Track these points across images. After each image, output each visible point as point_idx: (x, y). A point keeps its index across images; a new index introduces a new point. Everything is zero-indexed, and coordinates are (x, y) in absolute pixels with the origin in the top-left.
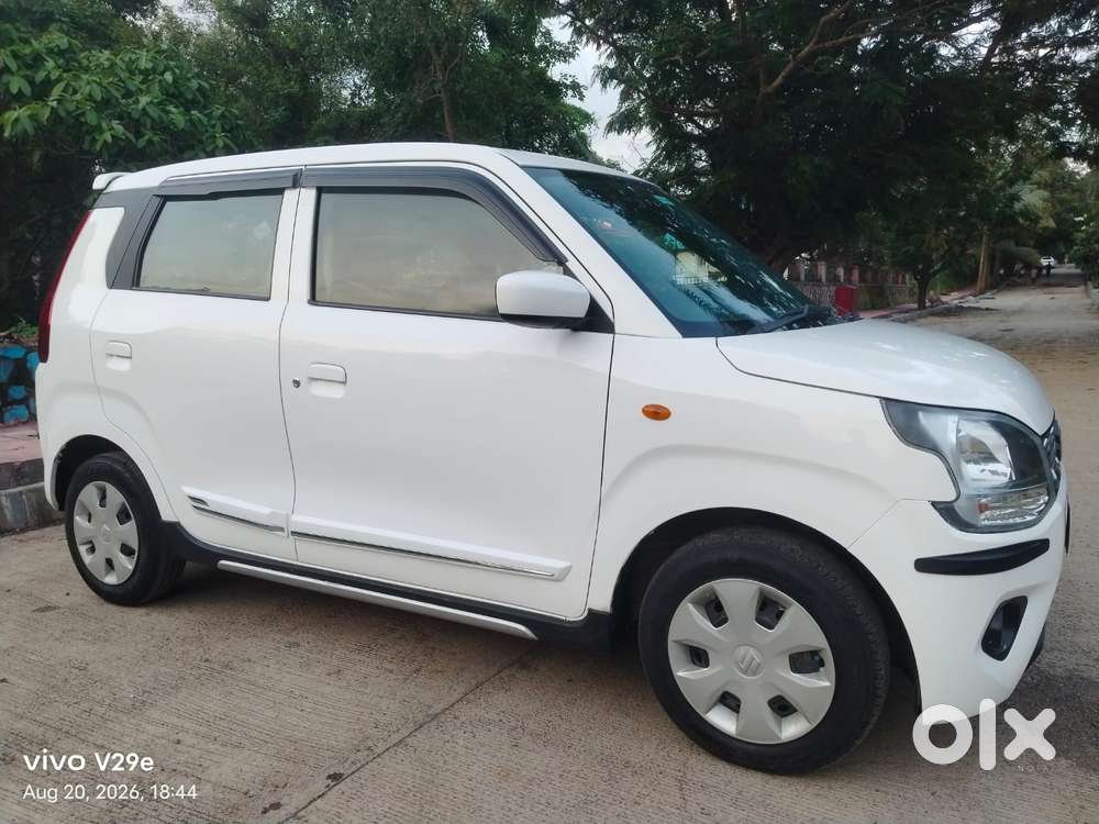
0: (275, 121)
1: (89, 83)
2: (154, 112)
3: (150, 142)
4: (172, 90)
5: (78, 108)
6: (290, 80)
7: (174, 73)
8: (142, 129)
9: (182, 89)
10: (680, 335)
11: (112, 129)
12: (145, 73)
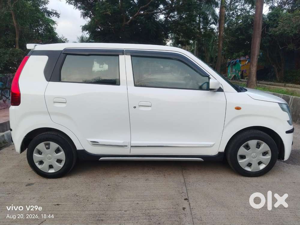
10: (237, 92)
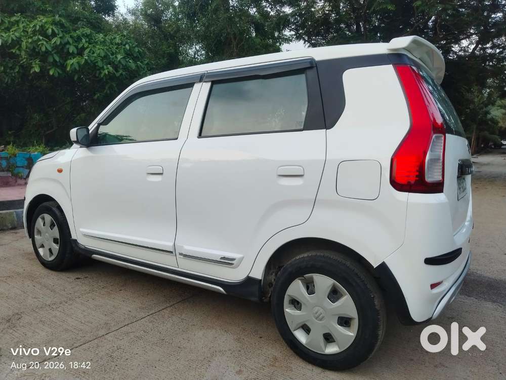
0: (163, 64)
1: (99, 49)
2: (123, 62)
3: (121, 74)
4: (129, 52)
5: (95, 60)
6: (170, 46)
7: (129, 46)
8: (119, 69)
9: (133, 52)
11: (108, 68)
12: (118, 44)
